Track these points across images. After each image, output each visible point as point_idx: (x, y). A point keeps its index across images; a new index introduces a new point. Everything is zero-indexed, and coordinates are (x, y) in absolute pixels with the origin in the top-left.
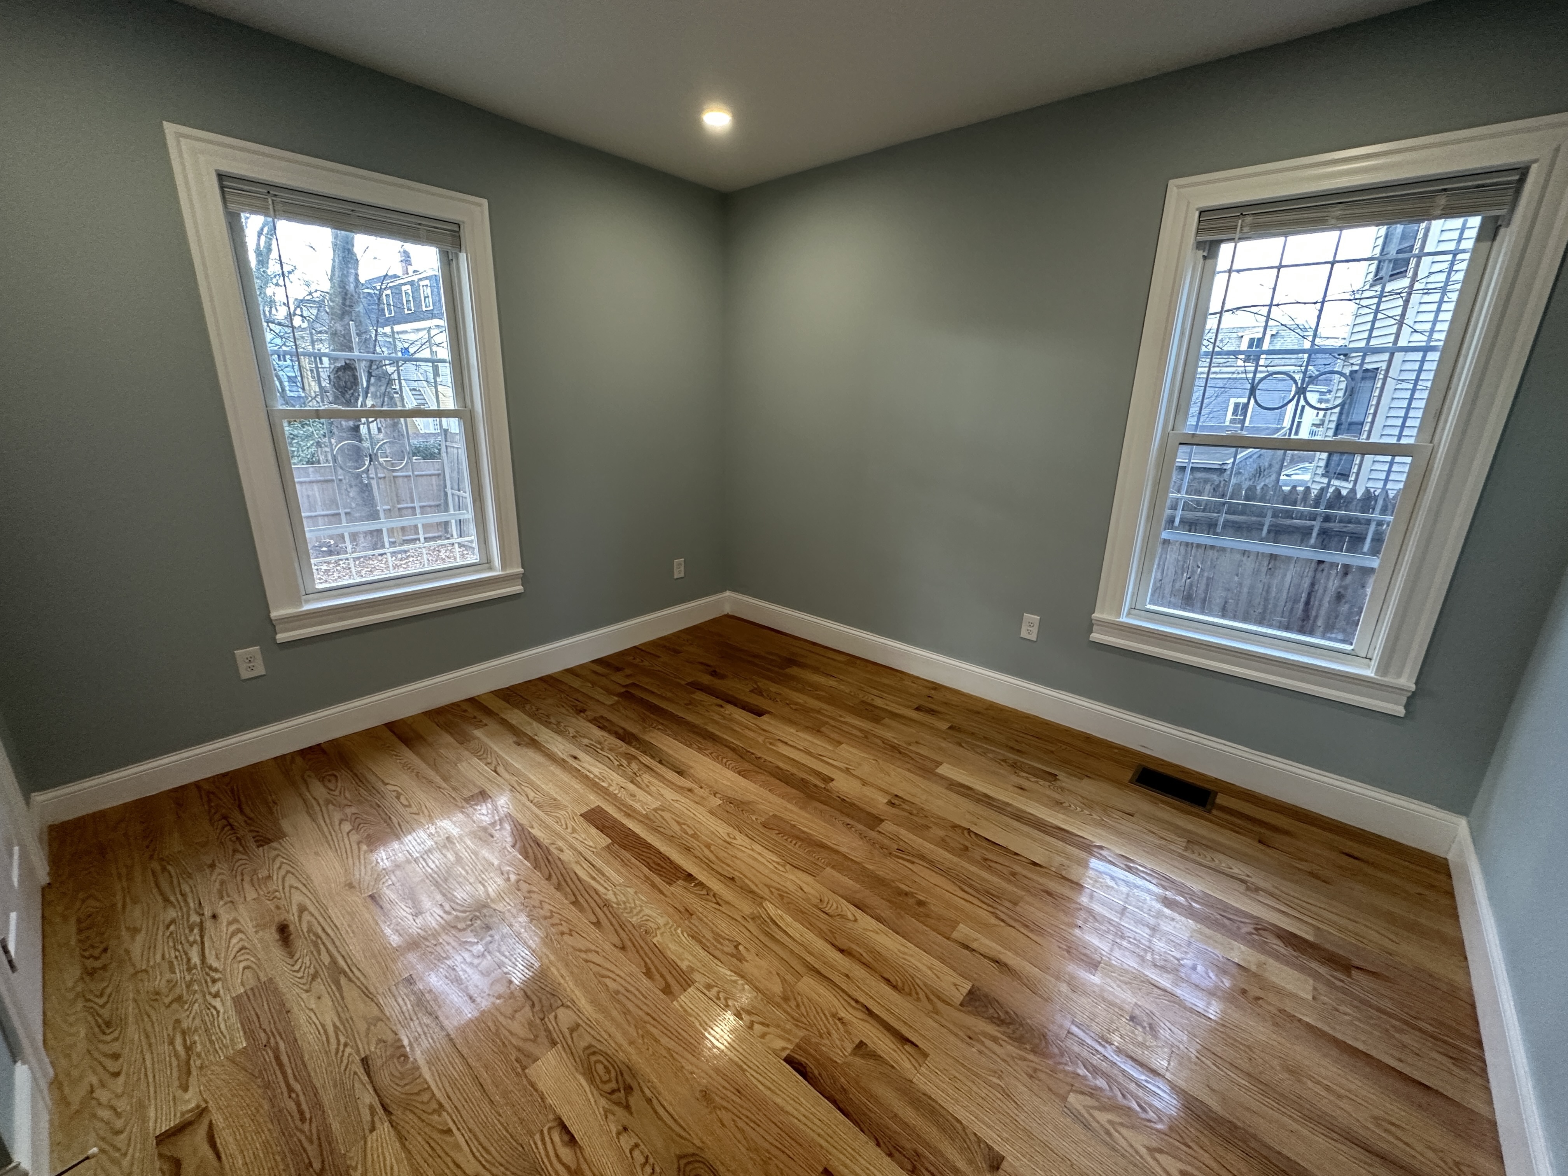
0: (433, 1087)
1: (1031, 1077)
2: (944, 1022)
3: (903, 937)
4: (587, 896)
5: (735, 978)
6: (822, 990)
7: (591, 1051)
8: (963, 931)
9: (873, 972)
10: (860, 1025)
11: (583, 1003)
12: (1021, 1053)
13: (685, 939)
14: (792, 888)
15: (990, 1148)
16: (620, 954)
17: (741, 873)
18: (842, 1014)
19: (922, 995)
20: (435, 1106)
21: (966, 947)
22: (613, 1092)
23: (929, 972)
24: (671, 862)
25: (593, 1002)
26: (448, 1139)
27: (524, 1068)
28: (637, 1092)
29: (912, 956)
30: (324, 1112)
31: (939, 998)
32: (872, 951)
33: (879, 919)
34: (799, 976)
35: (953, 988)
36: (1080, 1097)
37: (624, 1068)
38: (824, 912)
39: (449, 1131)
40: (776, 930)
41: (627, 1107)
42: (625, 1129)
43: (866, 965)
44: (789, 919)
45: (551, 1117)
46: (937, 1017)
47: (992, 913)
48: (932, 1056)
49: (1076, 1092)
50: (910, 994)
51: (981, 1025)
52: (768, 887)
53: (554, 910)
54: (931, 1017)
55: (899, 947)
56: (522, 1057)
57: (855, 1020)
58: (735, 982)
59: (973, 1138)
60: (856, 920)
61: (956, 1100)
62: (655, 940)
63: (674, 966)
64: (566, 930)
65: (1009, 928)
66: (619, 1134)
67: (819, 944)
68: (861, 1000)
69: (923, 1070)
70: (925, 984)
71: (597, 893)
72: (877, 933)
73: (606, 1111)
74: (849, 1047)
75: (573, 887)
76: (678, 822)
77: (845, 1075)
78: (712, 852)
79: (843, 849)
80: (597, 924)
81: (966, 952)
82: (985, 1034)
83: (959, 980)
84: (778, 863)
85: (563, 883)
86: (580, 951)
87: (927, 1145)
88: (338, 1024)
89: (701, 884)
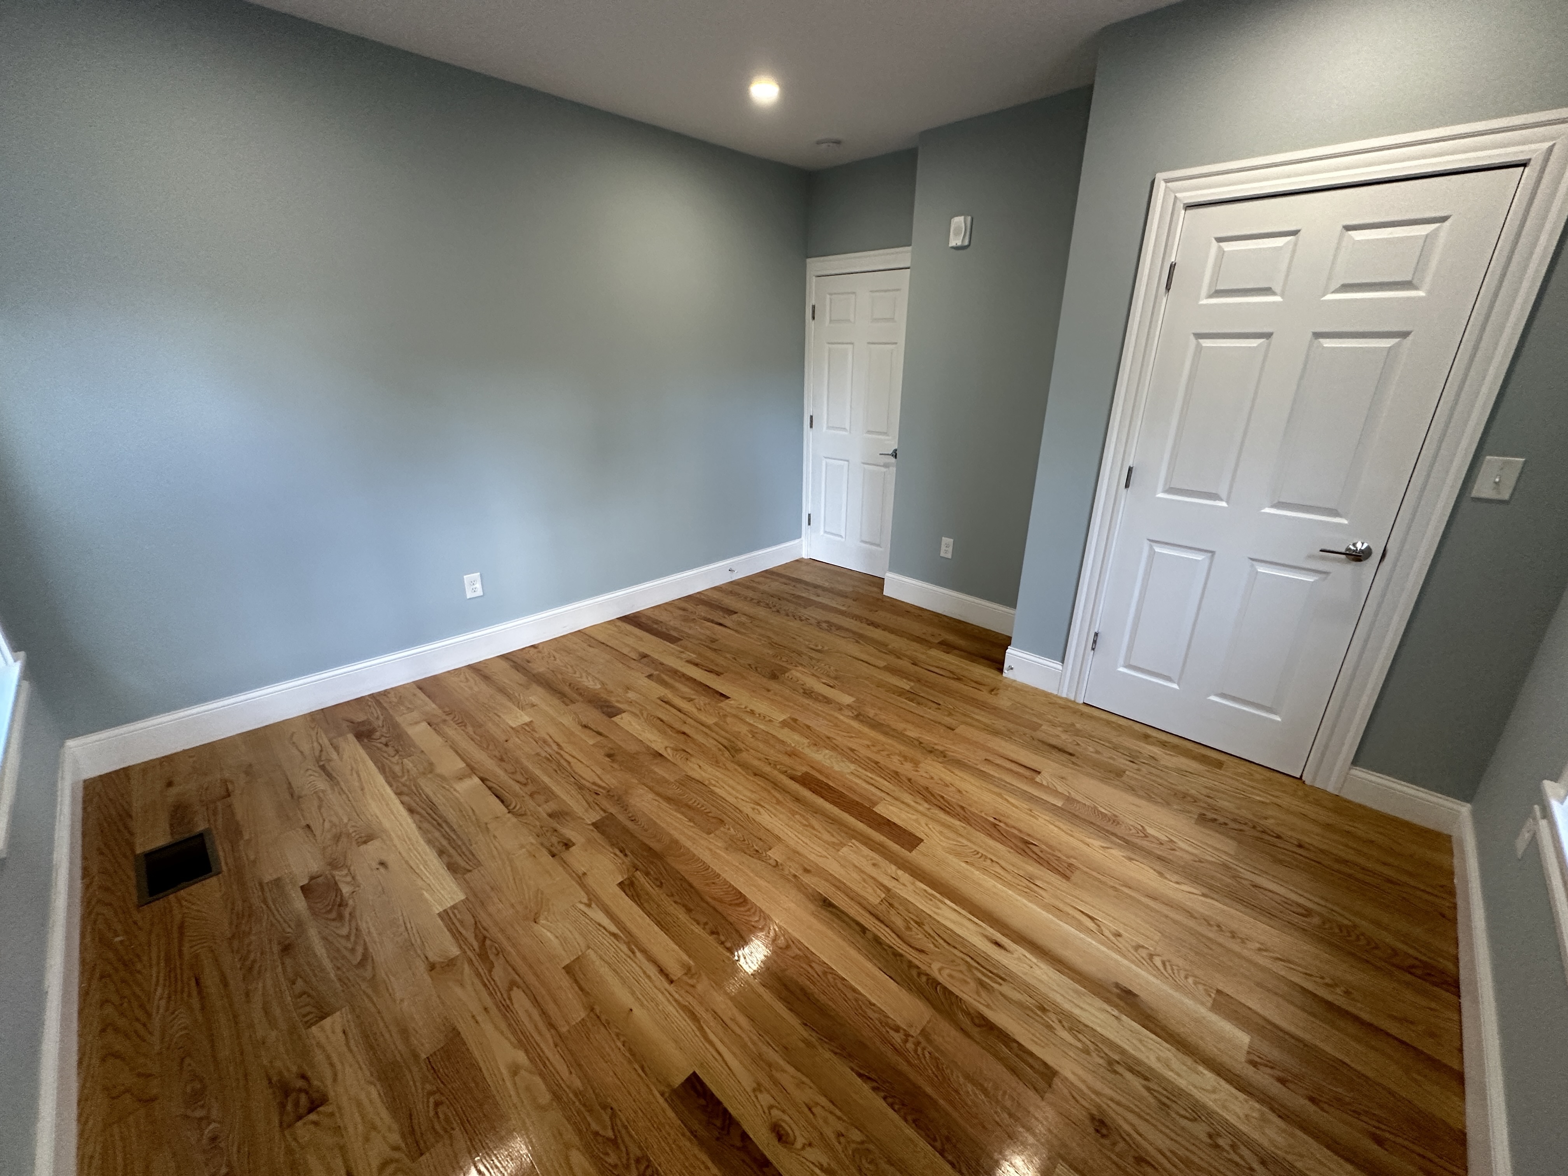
4: (869, 766)
7: (827, 703)
11: (841, 717)
13: (789, 741)
14: (706, 767)
16: (830, 736)
18: (695, 711)
24: (810, 789)
25: (835, 717)
32: (665, 733)
34: (716, 724)
37: (809, 698)
38: (687, 753)
40: (725, 744)
44: (715, 750)
52: (727, 769)
53: (889, 759)
58: (755, 723)
60: (666, 748)
62: (809, 741)
63: (793, 730)
64: (871, 748)
67: (697, 738)
70: (646, 723)
71: (862, 768)
72: (654, 740)
75: (884, 773)
76: (814, 828)
78: (774, 797)
79: (650, 796)
80: (853, 750)
83: (617, 720)
84: (715, 786)
85: (893, 775)
86: (855, 738)
89: (781, 771)
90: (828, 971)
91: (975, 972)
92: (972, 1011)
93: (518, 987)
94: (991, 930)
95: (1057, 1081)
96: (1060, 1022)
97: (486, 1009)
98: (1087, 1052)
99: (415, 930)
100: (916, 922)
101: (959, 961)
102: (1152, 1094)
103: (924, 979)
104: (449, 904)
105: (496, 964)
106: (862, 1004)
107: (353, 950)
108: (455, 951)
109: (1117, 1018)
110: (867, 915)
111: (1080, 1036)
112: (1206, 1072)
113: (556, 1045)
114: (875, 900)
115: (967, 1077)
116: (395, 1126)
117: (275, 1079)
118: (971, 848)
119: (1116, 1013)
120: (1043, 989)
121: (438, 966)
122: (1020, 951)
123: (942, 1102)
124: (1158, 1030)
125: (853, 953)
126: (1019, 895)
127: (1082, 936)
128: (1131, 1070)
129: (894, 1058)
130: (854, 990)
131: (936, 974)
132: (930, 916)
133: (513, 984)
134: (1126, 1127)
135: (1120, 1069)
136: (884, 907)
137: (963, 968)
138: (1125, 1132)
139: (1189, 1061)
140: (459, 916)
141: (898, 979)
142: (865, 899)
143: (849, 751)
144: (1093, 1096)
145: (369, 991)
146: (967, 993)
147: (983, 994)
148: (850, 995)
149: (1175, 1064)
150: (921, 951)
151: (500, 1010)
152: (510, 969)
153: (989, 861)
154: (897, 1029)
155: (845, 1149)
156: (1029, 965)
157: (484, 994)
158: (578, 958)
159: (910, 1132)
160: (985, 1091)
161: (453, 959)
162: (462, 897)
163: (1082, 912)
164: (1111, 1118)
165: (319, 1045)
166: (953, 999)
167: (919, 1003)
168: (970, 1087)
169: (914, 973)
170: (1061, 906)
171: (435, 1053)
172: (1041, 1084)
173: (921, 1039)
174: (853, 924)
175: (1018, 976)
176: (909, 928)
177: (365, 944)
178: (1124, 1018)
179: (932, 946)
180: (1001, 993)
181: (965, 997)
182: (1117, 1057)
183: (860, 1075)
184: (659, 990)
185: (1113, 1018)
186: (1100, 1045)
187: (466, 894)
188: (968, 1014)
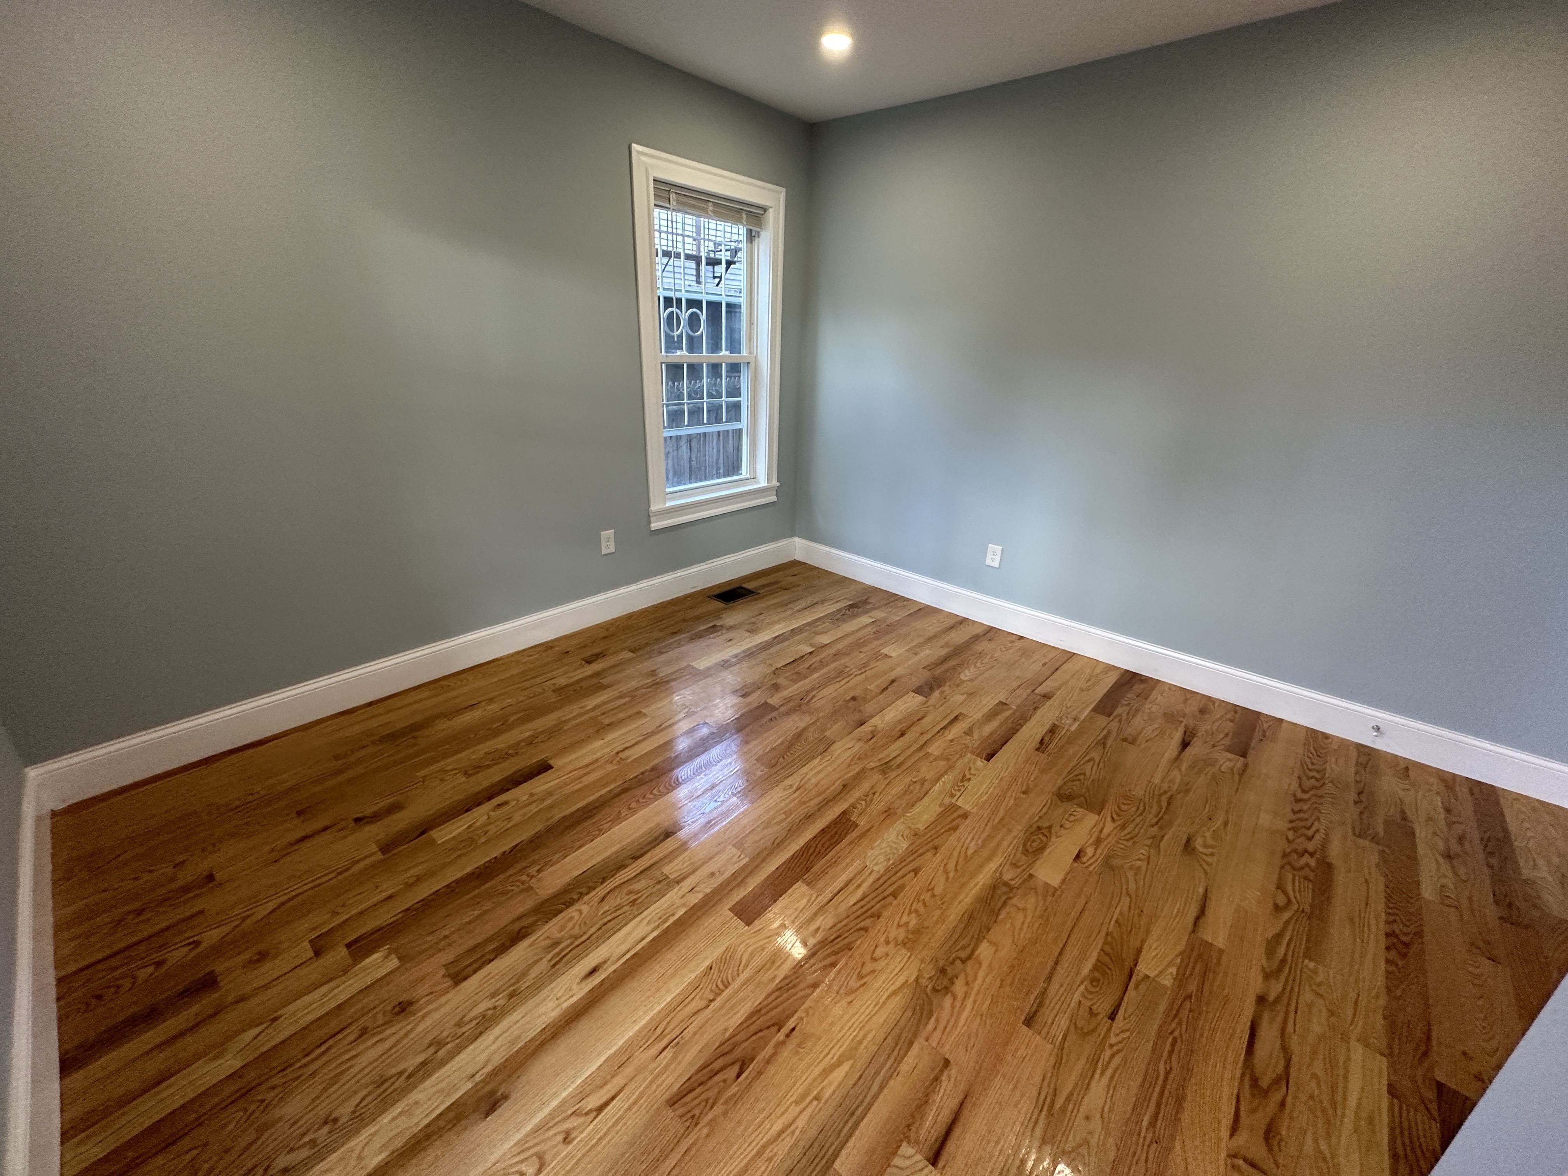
0: (1099, 947)
4: (885, 886)
5: (941, 783)
6: (937, 745)
7: (1026, 852)
10: (953, 733)
11: (993, 866)
13: (915, 811)
14: (850, 753)
16: (943, 850)
17: (836, 780)
19: (925, 709)
20: (1109, 938)
22: (1045, 835)
24: (828, 827)
25: (989, 859)
26: (1121, 921)
27: (1056, 890)
28: (1040, 824)
29: (898, 708)
30: (1161, 1026)
32: (898, 723)
34: (929, 754)
37: (1028, 833)
38: (868, 739)
39: (1117, 922)
40: (893, 762)
41: (1050, 827)
42: (1061, 826)
44: (882, 756)
45: (1076, 864)
52: (851, 765)
53: (907, 911)
54: (937, 708)
56: (1050, 893)
57: (951, 736)
58: (944, 783)
60: (875, 727)
62: (922, 828)
63: (942, 816)
64: (929, 894)
66: (1066, 829)
67: (900, 744)
68: (935, 731)
71: (878, 879)
73: (1057, 837)
75: (873, 903)
78: (810, 802)
79: (803, 724)
80: (916, 871)
81: (888, 691)
84: (821, 760)
85: (870, 912)
86: (947, 878)
88: (1098, 1072)
90: (601, 832)
91: (568, 942)
92: (533, 928)
94: (611, 969)
95: (449, 983)
96: (495, 1008)
98: (459, 1024)
100: (635, 900)
101: (584, 929)
102: (395, 1075)
103: (575, 897)
106: (567, 851)
109: (473, 1076)
110: (652, 861)
111: (475, 1022)
112: (380, 1158)
114: (666, 870)
115: (485, 913)
118: (733, 979)
119: (478, 1078)
120: (531, 1003)
122: (580, 992)
123: (477, 891)
124: (441, 1123)
125: (614, 849)
126: (652, 1018)
127: (579, 1081)
128: (424, 1064)
129: (518, 866)
130: (580, 847)
131: (576, 906)
132: (640, 914)
134: (388, 1032)
135: (432, 1050)
136: (658, 875)
137: (577, 930)
138: (386, 1029)
139: (399, 1143)
141: (580, 878)
142: (670, 862)
144: (425, 1011)
146: (552, 929)
147: (547, 942)
148: (577, 844)
149: (403, 1123)
150: (603, 899)
153: (711, 997)
154: (539, 871)
155: (477, 835)
156: (560, 997)
159: (469, 869)
160: (470, 923)
163: (613, 1098)
164: (401, 1021)
166: (550, 916)
167: (555, 890)
168: (476, 913)
169: (583, 890)
170: (629, 1070)
172: (453, 970)
173: (527, 885)
174: (642, 851)
175: (552, 982)
176: (630, 893)
178: (469, 1085)
179: (607, 908)
180: (541, 959)
181: (547, 927)
182: (441, 1053)
183: (516, 846)
185: (474, 1071)
186: (457, 1041)
188: (534, 924)
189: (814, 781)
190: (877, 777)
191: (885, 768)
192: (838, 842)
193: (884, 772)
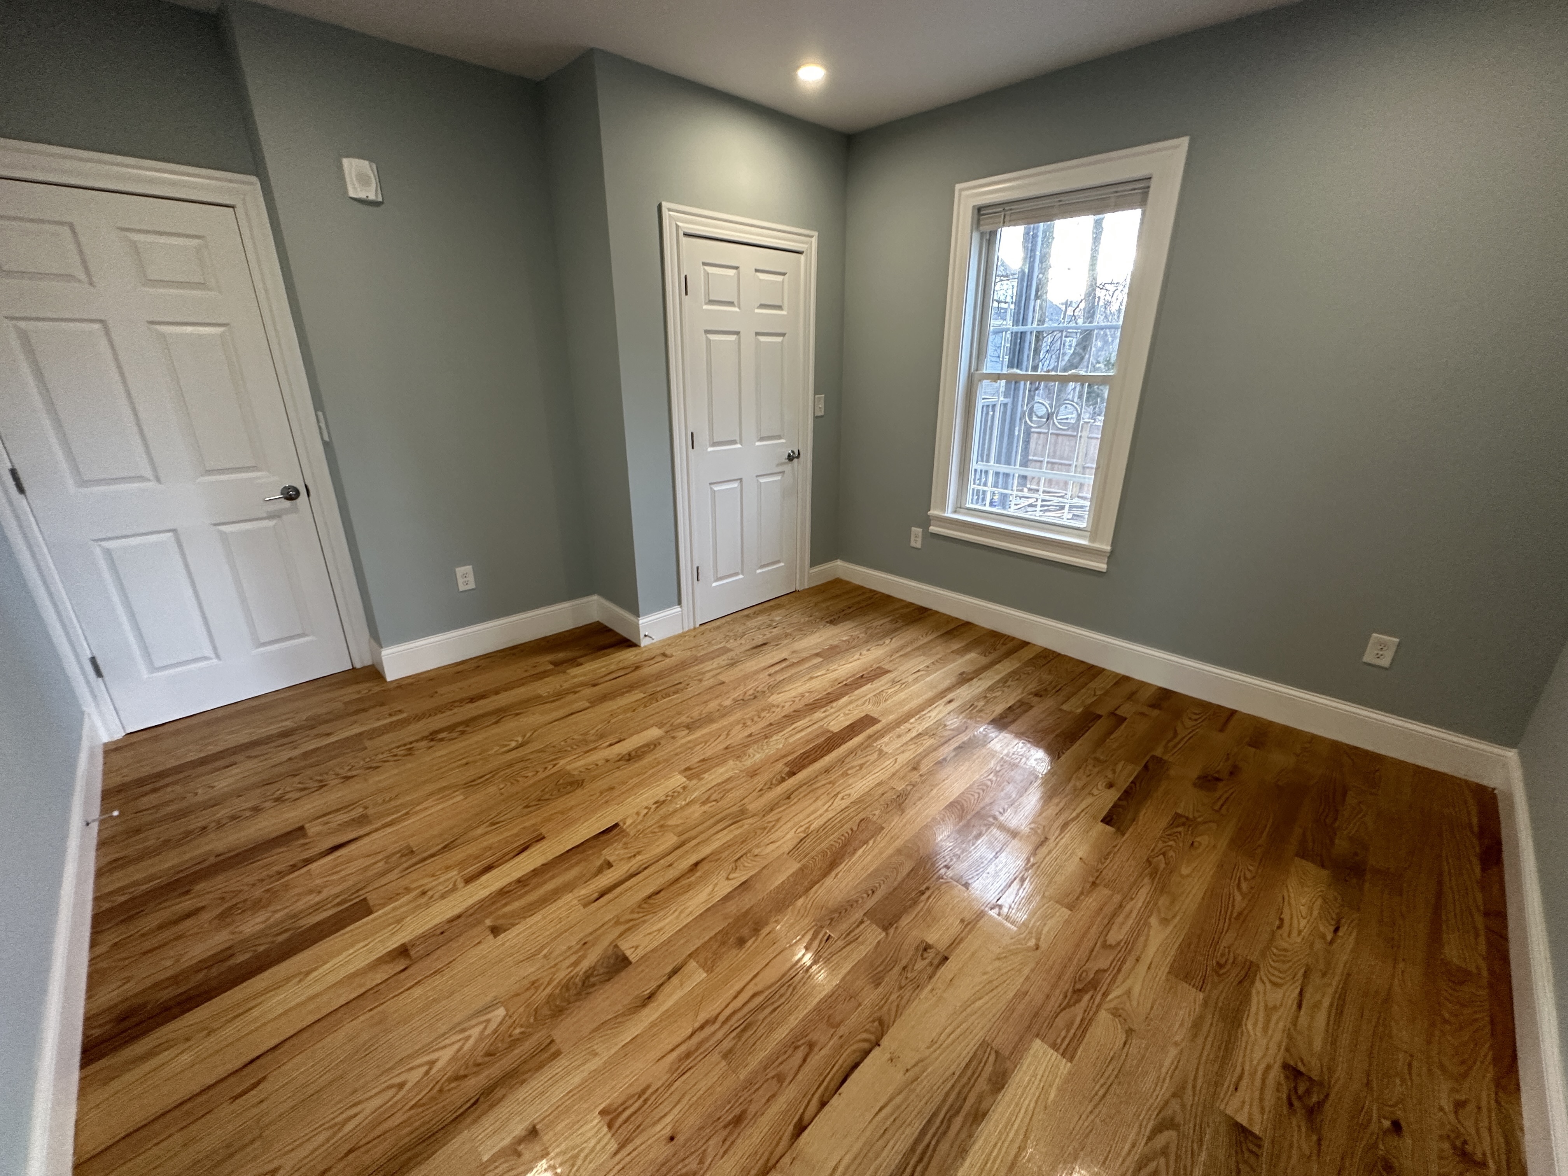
1: (533, 983)
2: (606, 927)
3: (701, 915)
4: (776, 729)
5: (688, 800)
6: (662, 848)
8: (696, 975)
9: (667, 884)
10: (626, 868)
12: (555, 982)
13: (728, 775)
15: (505, 931)
16: (722, 747)
17: (795, 803)
18: (639, 858)
19: (635, 916)
21: (675, 972)
23: (655, 928)
24: (810, 763)
25: (689, 741)
29: (677, 917)
31: (629, 929)
32: (689, 887)
33: (727, 898)
34: (678, 836)
35: (634, 944)
36: (499, 1019)
37: (641, 757)
38: (742, 856)
40: (727, 824)
43: (677, 880)
44: (737, 832)
46: (613, 922)
47: (717, 1017)
48: (583, 910)
49: (505, 1017)
50: (639, 907)
51: (592, 957)
52: (777, 821)
54: (613, 918)
55: (690, 909)
57: (630, 865)
58: (685, 800)
59: (517, 921)
60: (728, 879)
61: (545, 918)
62: (730, 762)
63: (707, 771)
65: (690, 1030)
67: (706, 851)
68: (646, 872)
69: (575, 902)
70: (644, 922)
71: (778, 732)
72: (710, 894)
74: (611, 859)
76: (864, 763)
77: (593, 854)
78: (825, 785)
80: (750, 736)
81: (669, 969)
82: (584, 957)
83: (641, 952)
84: (808, 828)
87: (526, 893)
89: (783, 780)
93: (1105, 941)
97: (1137, 960)
99: (1102, 1081)
104: (1054, 1056)
105: (1096, 968)
107: (1164, 1152)
108: (1104, 1016)
113: (1132, 899)
116: (1254, 991)
117: (1315, 1138)
121: (1127, 1027)
133: (1106, 946)
140: (1063, 1033)
143: (749, 739)
145: (1189, 1091)
151: (1132, 948)
152: (1094, 953)
157: (1126, 968)
158: (1057, 902)
161: (1112, 1014)
162: (1038, 1041)
165: (1263, 1109)
171: (1193, 986)
177: (1150, 1139)
184: (1057, 844)
187: (1031, 1041)
189: (819, 803)
190: (752, 807)
191: (741, 815)
192: (804, 753)
193: (743, 812)
